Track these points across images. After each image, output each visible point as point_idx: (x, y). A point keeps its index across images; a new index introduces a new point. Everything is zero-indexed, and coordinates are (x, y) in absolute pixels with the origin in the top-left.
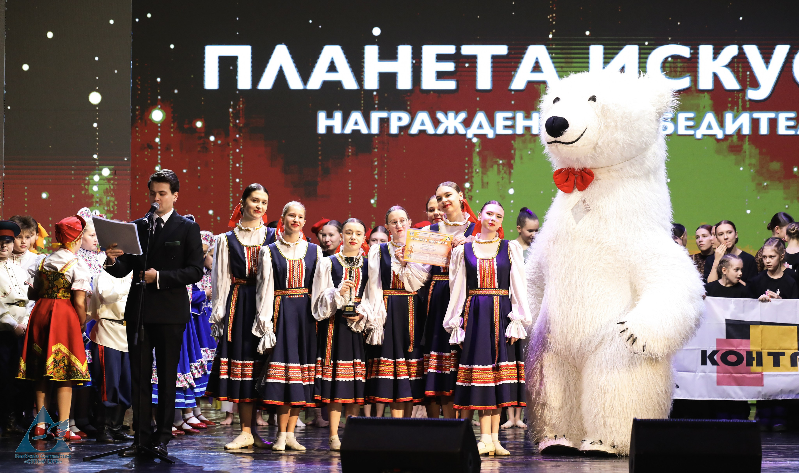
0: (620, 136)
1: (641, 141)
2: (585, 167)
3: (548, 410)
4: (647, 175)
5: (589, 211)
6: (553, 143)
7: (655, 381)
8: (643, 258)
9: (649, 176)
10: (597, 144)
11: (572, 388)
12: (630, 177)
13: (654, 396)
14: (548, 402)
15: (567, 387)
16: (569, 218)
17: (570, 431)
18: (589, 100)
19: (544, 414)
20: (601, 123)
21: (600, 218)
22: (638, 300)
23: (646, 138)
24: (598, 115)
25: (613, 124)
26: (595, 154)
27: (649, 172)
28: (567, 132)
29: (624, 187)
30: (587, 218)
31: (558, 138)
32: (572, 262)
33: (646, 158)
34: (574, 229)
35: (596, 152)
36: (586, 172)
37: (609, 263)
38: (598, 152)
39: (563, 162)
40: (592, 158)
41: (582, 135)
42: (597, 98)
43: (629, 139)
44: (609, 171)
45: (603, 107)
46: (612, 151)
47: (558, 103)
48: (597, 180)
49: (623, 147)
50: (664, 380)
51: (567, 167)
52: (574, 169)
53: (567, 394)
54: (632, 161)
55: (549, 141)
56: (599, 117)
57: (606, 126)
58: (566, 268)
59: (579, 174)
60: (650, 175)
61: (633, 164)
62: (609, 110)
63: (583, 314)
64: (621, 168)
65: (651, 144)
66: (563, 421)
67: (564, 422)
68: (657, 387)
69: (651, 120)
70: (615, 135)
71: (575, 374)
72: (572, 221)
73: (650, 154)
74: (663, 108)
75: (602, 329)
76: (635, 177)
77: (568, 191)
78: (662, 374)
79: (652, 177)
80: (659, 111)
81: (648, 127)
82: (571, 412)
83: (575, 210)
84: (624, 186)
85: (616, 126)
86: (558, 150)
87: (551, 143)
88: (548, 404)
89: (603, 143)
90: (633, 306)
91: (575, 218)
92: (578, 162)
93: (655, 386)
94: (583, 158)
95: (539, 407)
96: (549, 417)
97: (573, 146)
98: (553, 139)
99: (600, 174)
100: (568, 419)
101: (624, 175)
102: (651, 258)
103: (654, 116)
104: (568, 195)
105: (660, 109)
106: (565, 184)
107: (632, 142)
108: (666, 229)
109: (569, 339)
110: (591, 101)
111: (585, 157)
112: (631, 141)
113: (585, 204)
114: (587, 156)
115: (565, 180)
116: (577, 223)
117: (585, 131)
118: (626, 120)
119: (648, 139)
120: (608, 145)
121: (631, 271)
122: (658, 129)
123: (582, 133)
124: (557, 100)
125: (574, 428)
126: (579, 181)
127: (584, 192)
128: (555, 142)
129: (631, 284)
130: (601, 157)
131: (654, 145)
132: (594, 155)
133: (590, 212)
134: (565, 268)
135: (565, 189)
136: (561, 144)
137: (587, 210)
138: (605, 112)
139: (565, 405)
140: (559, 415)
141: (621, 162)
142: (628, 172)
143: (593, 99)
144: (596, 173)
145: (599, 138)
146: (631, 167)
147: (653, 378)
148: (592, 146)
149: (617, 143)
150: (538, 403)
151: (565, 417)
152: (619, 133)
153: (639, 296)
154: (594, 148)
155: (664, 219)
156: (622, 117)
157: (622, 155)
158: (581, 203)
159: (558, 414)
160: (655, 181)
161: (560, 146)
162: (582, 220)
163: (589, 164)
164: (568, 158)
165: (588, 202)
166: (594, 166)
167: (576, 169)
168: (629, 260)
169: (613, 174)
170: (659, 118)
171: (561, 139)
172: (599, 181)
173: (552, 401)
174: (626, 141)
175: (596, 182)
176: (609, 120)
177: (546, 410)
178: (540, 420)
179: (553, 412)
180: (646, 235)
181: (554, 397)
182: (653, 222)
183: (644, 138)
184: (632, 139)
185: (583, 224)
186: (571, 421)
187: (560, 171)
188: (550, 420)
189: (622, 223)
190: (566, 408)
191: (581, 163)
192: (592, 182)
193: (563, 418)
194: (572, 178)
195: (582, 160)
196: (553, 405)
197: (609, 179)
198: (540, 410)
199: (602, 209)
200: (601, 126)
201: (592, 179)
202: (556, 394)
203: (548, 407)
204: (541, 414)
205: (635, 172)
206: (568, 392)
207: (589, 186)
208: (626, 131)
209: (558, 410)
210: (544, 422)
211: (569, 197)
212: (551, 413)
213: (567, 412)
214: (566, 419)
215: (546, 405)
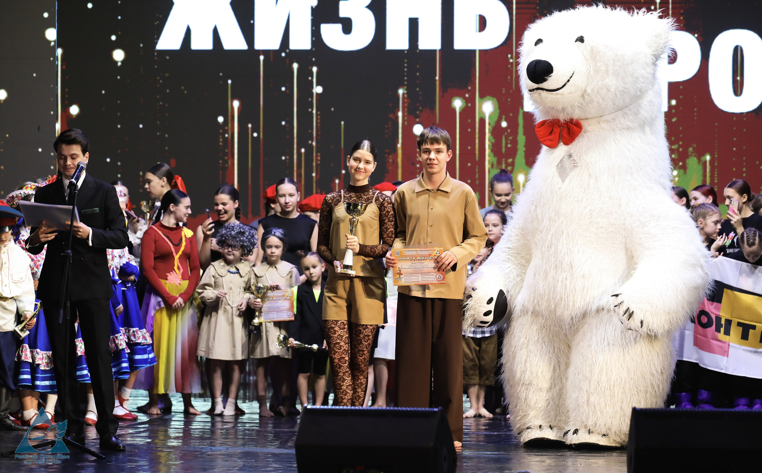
0: (611, 82)
1: (635, 87)
2: (572, 118)
3: (534, 392)
4: (642, 126)
5: (577, 166)
6: (535, 91)
7: (650, 359)
8: (640, 221)
9: (644, 128)
10: (585, 91)
11: (562, 367)
12: (623, 129)
13: (648, 376)
14: (534, 383)
15: (557, 366)
16: (553, 176)
17: (558, 416)
18: (576, 41)
19: (529, 397)
20: (590, 67)
21: (590, 175)
22: (635, 269)
23: (641, 84)
24: (586, 58)
25: (603, 68)
27: (645, 123)
28: (551, 78)
29: (616, 141)
30: (573, 174)
31: (541, 84)
32: (559, 226)
33: (642, 107)
34: (560, 188)
35: (584, 100)
36: (572, 123)
37: (602, 227)
38: (587, 101)
39: (547, 113)
40: (580, 107)
41: (568, 81)
42: (585, 39)
43: (622, 85)
44: (599, 123)
45: (592, 49)
46: (603, 99)
47: (540, 45)
48: (585, 132)
49: (615, 94)
50: (661, 358)
51: (551, 118)
52: (559, 121)
53: (556, 375)
54: (626, 110)
55: (531, 88)
56: (587, 61)
57: (596, 70)
59: (565, 126)
60: (646, 127)
61: (626, 114)
62: (599, 52)
63: (572, 286)
64: (613, 119)
65: (646, 91)
66: (551, 404)
67: (552, 406)
68: (652, 366)
69: (646, 63)
70: (606, 81)
72: (558, 179)
73: (645, 103)
74: (660, 50)
75: (595, 301)
76: (628, 128)
77: (553, 146)
78: (659, 352)
79: (647, 129)
80: (655, 53)
81: (643, 71)
82: (561, 396)
83: (560, 167)
84: (616, 139)
85: (607, 71)
86: (541, 99)
87: (533, 90)
88: (534, 385)
89: (592, 90)
90: (628, 274)
91: (560, 176)
92: (564, 113)
93: (650, 365)
94: (569, 108)
95: (524, 389)
96: (535, 400)
97: (558, 94)
98: (535, 86)
99: (589, 125)
100: (557, 403)
101: (617, 127)
102: (649, 221)
103: (650, 59)
104: (553, 150)
105: (657, 50)
106: (550, 137)
107: (626, 89)
108: (665, 188)
109: (558, 313)
110: (579, 43)
111: (571, 107)
112: (624, 87)
113: (572, 159)
114: (574, 105)
115: (550, 132)
116: (563, 181)
117: (571, 77)
118: (619, 63)
119: (643, 85)
120: (598, 92)
121: (626, 236)
122: (654, 74)
123: (568, 78)
124: (539, 41)
125: (563, 413)
126: (565, 134)
127: (570, 146)
128: (538, 89)
129: (627, 249)
130: (590, 106)
131: (650, 92)
132: (582, 104)
133: (577, 170)
134: (551, 233)
135: (549, 143)
136: (545, 91)
137: (575, 165)
138: (594, 55)
139: (553, 386)
140: (547, 398)
141: (613, 111)
142: (621, 123)
143: (581, 39)
144: (585, 124)
145: (588, 85)
146: (625, 118)
147: (648, 355)
148: (580, 93)
149: (609, 90)
150: (523, 385)
152: (610, 79)
153: (636, 264)
154: (583, 96)
155: (662, 176)
156: (614, 61)
157: (614, 104)
158: (566, 158)
159: (545, 397)
160: (651, 134)
161: (544, 93)
162: (568, 178)
163: (576, 115)
164: (553, 108)
165: (575, 157)
166: (583, 117)
167: (562, 121)
168: (624, 224)
169: (604, 125)
170: (656, 61)
171: (544, 85)
172: (588, 134)
173: (540, 381)
174: (618, 88)
175: (584, 134)
176: (599, 64)
177: (531, 392)
179: (540, 393)
180: (643, 195)
181: (541, 377)
182: (649, 180)
183: (639, 84)
184: (625, 86)
185: (570, 182)
186: (560, 406)
187: (543, 123)
188: (536, 403)
189: (614, 181)
190: (555, 390)
191: (568, 114)
192: (580, 134)
193: (551, 401)
194: (557, 130)
195: (569, 110)
196: (540, 386)
197: (599, 131)
198: (525, 391)
199: (592, 165)
200: (590, 71)
201: (580, 132)
202: (544, 373)
203: (533, 388)
204: (526, 396)
205: (628, 123)
206: (557, 371)
207: (576, 139)
208: (618, 76)
209: (545, 392)
210: (528, 406)
211: (553, 152)
212: (538, 394)
213: (555, 394)
214: (555, 403)
215: (531, 385)
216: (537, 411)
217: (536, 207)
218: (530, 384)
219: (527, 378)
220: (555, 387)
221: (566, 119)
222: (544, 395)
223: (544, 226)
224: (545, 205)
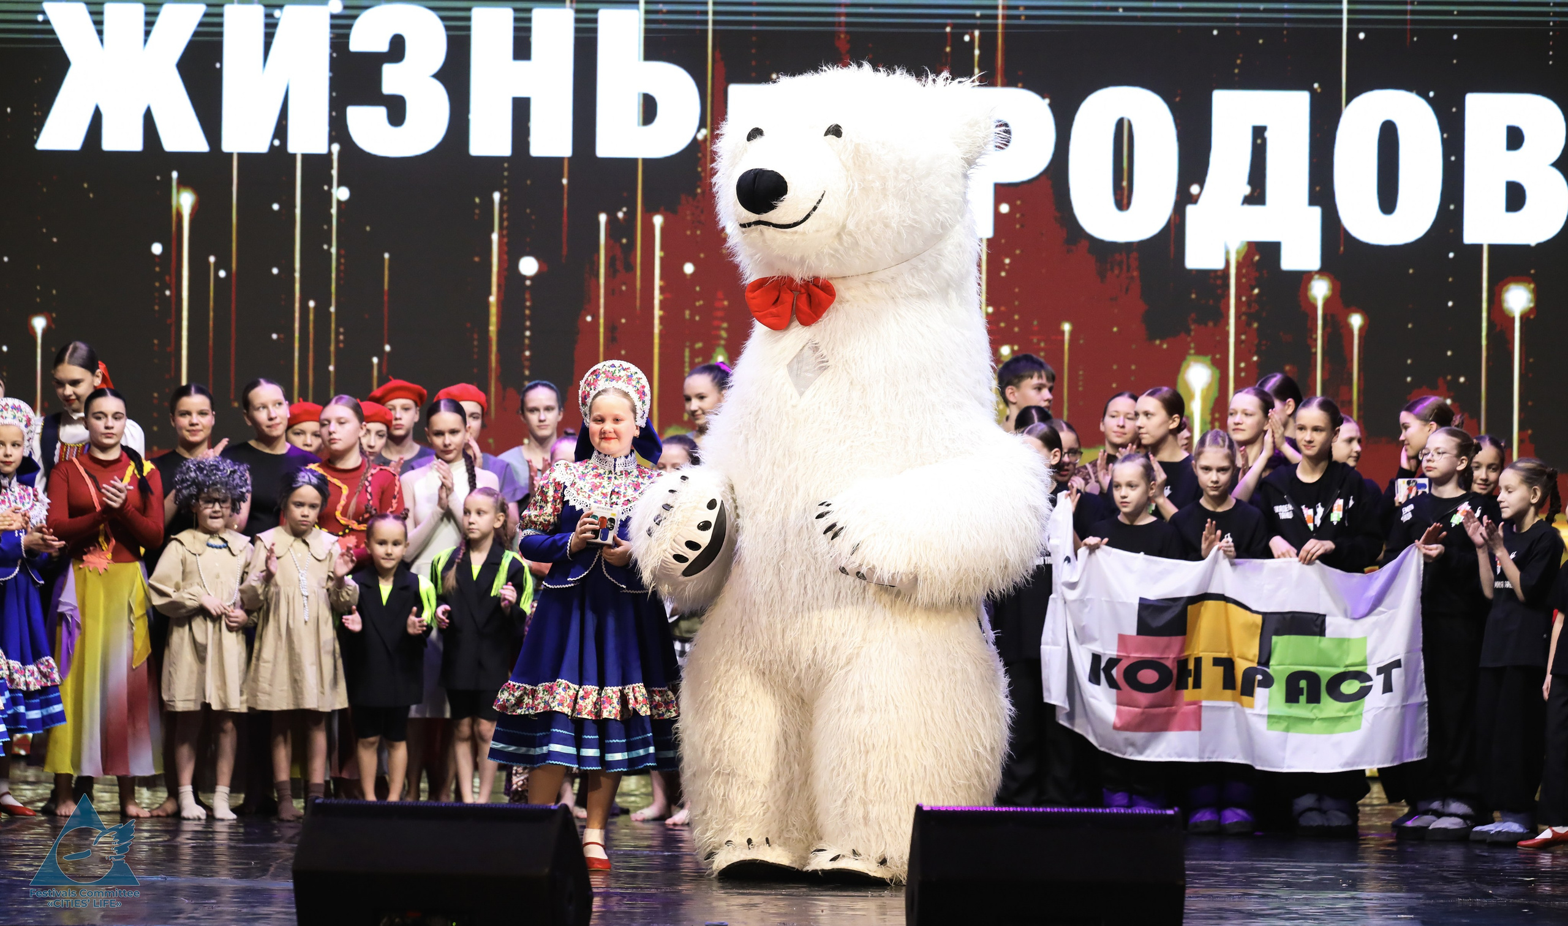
0: (892, 209)
1: (933, 219)
2: (816, 275)
3: (739, 788)
4: (944, 290)
5: (826, 368)
6: (752, 226)
9: (947, 293)
10: (844, 227)
11: (793, 741)
12: (911, 295)
13: (970, 757)
14: (740, 772)
15: (782, 741)
16: (783, 384)
17: (785, 832)
18: (826, 134)
19: (730, 796)
20: (853, 182)
21: (851, 383)
23: (943, 213)
24: (845, 166)
25: (878, 184)
26: (839, 247)
27: (948, 285)
28: (783, 203)
29: (898, 317)
30: (821, 384)
31: (764, 215)
32: (789, 477)
33: (943, 256)
34: (794, 406)
35: (841, 244)
36: (818, 287)
38: (845, 244)
39: (770, 265)
40: (833, 256)
41: (814, 209)
42: (843, 130)
43: (911, 216)
44: (866, 285)
45: (857, 148)
46: (876, 242)
47: (757, 141)
48: (841, 302)
49: (899, 233)
51: (777, 275)
52: (791, 280)
53: (781, 756)
54: (915, 261)
55: (745, 221)
56: (848, 171)
57: (864, 188)
58: (777, 490)
59: (803, 291)
60: (950, 291)
61: (916, 268)
62: (869, 155)
64: (893, 278)
65: (953, 226)
67: (773, 813)
69: (952, 175)
70: (883, 208)
71: (798, 711)
72: (790, 389)
73: (950, 248)
74: (977, 150)
76: (921, 295)
77: (778, 325)
79: (953, 295)
80: (968, 155)
81: (948, 189)
82: (789, 794)
83: (795, 367)
84: (900, 315)
85: (884, 189)
86: (763, 240)
87: (749, 225)
88: (739, 776)
89: (857, 225)
91: (796, 385)
92: (803, 266)
94: (813, 257)
95: (720, 780)
96: (742, 803)
97: (795, 232)
98: (752, 216)
99: (848, 289)
101: (900, 293)
103: (958, 166)
104: (779, 334)
105: (971, 151)
106: (774, 310)
107: (916, 223)
110: (831, 137)
111: (817, 255)
112: (914, 219)
113: (818, 354)
114: (822, 253)
115: (773, 301)
116: (801, 394)
117: (820, 200)
118: (905, 176)
119: (946, 215)
120: (868, 229)
123: (814, 204)
124: (756, 133)
125: (794, 825)
126: (803, 306)
127: (814, 328)
128: (757, 223)
130: (851, 252)
131: (958, 227)
132: (836, 251)
133: (829, 372)
134: (775, 489)
135: (773, 320)
136: (771, 227)
137: (823, 366)
138: (860, 160)
139: (775, 778)
140: (764, 799)
141: (893, 264)
142: (907, 286)
143: (835, 131)
144: (838, 286)
145: (849, 215)
146: (913, 276)
148: (834, 231)
149: (887, 226)
150: (718, 773)
151: (775, 802)
152: (890, 204)
154: (839, 235)
155: (980, 383)
156: (897, 172)
157: (896, 251)
158: (808, 352)
159: (761, 796)
160: (960, 304)
161: (769, 231)
162: (811, 388)
163: (825, 270)
164: (783, 258)
165: (823, 351)
166: (837, 274)
167: (798, 280)
169: (875, 290)
170: (968, 170)
171: (771, 216)
172: (847, 306)
173: (750, 769)
174: (904, 221)
175: (839, 306)
176: (869, 177)
177: (735, 788)
178: (721, 806)
179: (751, 791)
180: (947, 420)
181: (753, 760)
182: (959, 391)
183: (941, 215)
184: (916, 217)
185: (814, 396)
186: (788, 812)
187: (761, 283)
188: (743, 808)
189: (897, 394)
190: (778, 785)
191: (809, 268)
192: (831, 306)
193: (771, 804)
194: (787, 297)
195: (812, 261)
196: (750, 778)
197: (867, 301)
198: (722, 787)
199: (856, 364)
200: (853, 190)
201: (831, 302)
202: (758, 754)
203: (739, 782)
204: (724, 795)
205: (919, 284)
206: (783, 748)
207: (825, 315)
208: (904, 199)
209: (761, 787)
210: (729, 813)
211: (780, 338)
212: (746, 793)
213: (779, 793)
214: (778, 808)
215: (734, 776)
216: (745, 822)
217: (747, 440)
218: (732, 774)
219: (725, 762)
220: (778, 780)
221: (806, 278)
222: (759, 794)
223: (762, 476)
224: (765, 435)
